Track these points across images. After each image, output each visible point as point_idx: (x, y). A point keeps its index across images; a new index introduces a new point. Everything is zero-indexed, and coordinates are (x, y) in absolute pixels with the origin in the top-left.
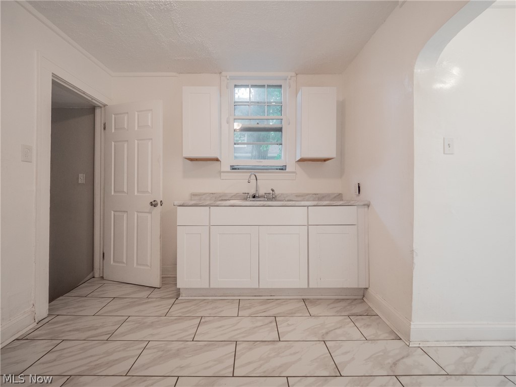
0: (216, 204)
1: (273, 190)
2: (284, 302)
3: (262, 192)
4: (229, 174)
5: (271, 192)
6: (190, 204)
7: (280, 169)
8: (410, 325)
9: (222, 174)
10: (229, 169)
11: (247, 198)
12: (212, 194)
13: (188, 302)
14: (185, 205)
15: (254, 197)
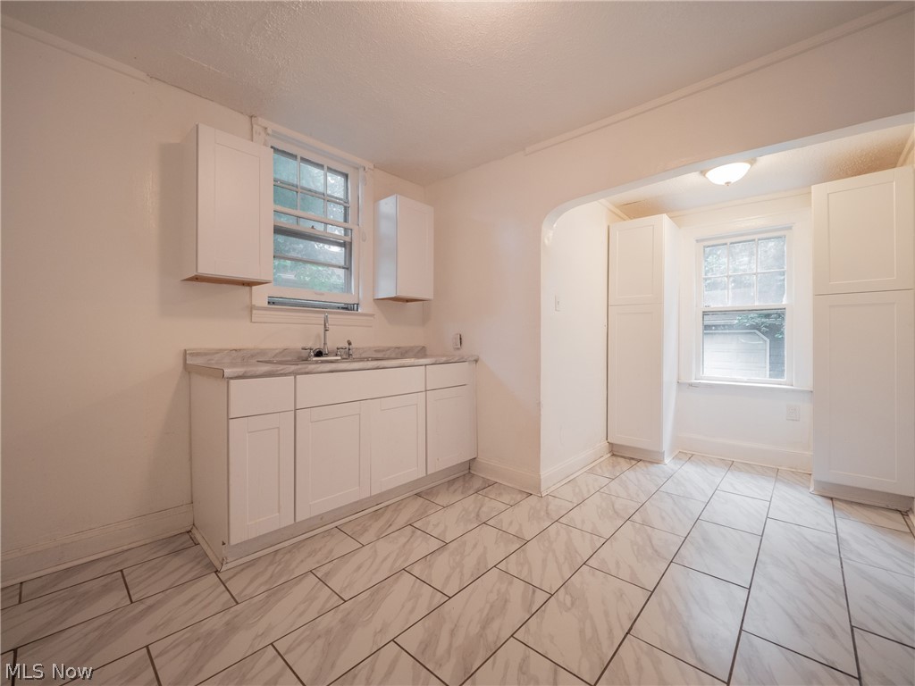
0: (307, 370)
1: (350, 344)
2: (399, 505)
3: (331, 345)
4: (268, 312)
5: (347, 345)
6: (258, 373)
7: (343, 308)
8: (540, 476)
9: (254, 312)
10: (266, 305)
11: (309, 356)
12: (236, 350)
13: (248, 567)
14: (249, 374)
15: (319, 354)
